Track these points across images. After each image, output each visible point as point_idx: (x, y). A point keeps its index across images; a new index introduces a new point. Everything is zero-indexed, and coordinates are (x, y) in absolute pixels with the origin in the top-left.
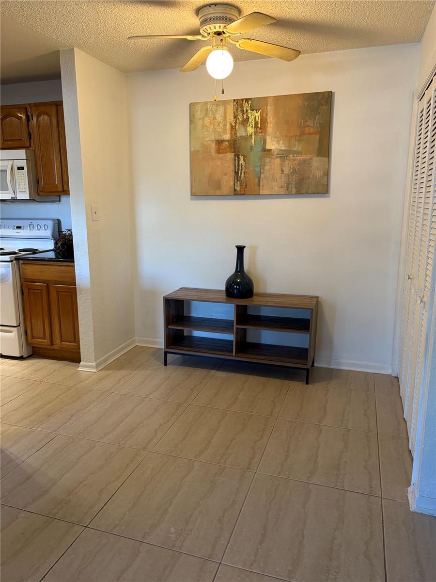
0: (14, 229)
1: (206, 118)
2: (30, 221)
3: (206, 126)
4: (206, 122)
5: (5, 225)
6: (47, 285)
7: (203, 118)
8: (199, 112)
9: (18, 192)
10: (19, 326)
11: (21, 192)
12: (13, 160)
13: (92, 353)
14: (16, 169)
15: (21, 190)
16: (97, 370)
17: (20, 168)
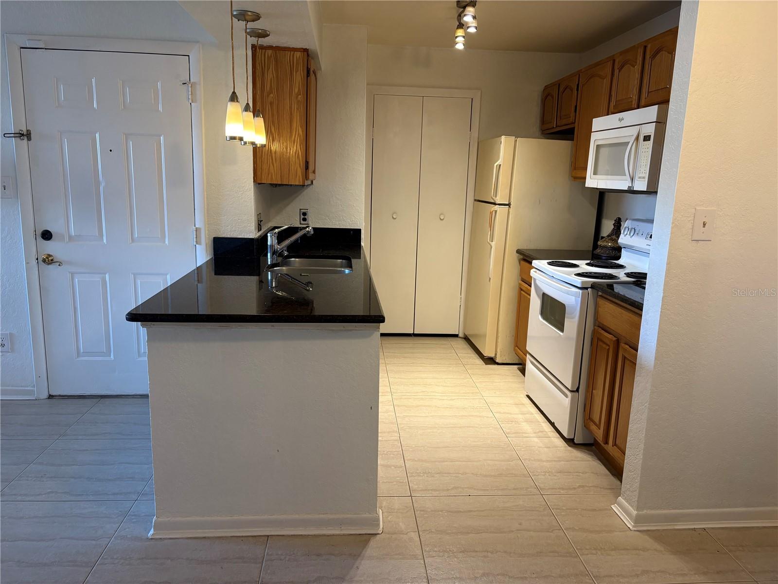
0: (646, 238)
5: (639, 231)
6: (618, 341)
9: (637, 178)
10: (577, 390)
11: (640, 178)
12: (642, 124)
13: (636, 491)
14: (641, 138)
15: (641, 175)
16: (633, 527)
17: (647, 138)
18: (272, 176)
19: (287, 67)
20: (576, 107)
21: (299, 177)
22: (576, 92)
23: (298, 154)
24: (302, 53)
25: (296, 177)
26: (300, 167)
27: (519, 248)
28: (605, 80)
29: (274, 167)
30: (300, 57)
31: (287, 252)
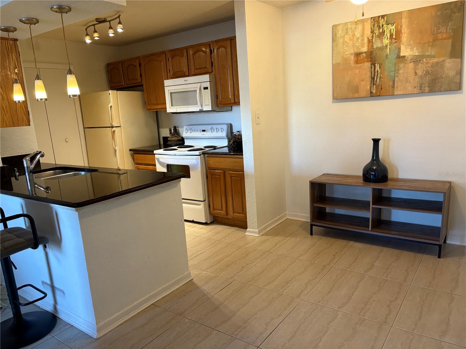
0: (200, 132)
1: (346, 36)
2: (212, 126)
3: (346, 42)
4: (346, 39)
5: (194, 129)
6: (224, 172)
7: (344, 36)
8: (340, 32)
9: (204, 105)
10: (205, 201)
11: (206, 105)
12: (201, 82)
13: (256, 222)
14: (203, 89)
15: (206, 104)
16: (259, 235)
17: (206, 88)
18: (6, 122)
19: (5, 50)
20: (141, 75)
21: (25, 121)
22: (139, 67)
23: (22, 107)
24: (13, 41)
25: (23, 122)
26: (25, 114)
27: (131, 148)
28: (162, 62)
29: (6, 117)
30: (12, 44)
31: (18, 173)
